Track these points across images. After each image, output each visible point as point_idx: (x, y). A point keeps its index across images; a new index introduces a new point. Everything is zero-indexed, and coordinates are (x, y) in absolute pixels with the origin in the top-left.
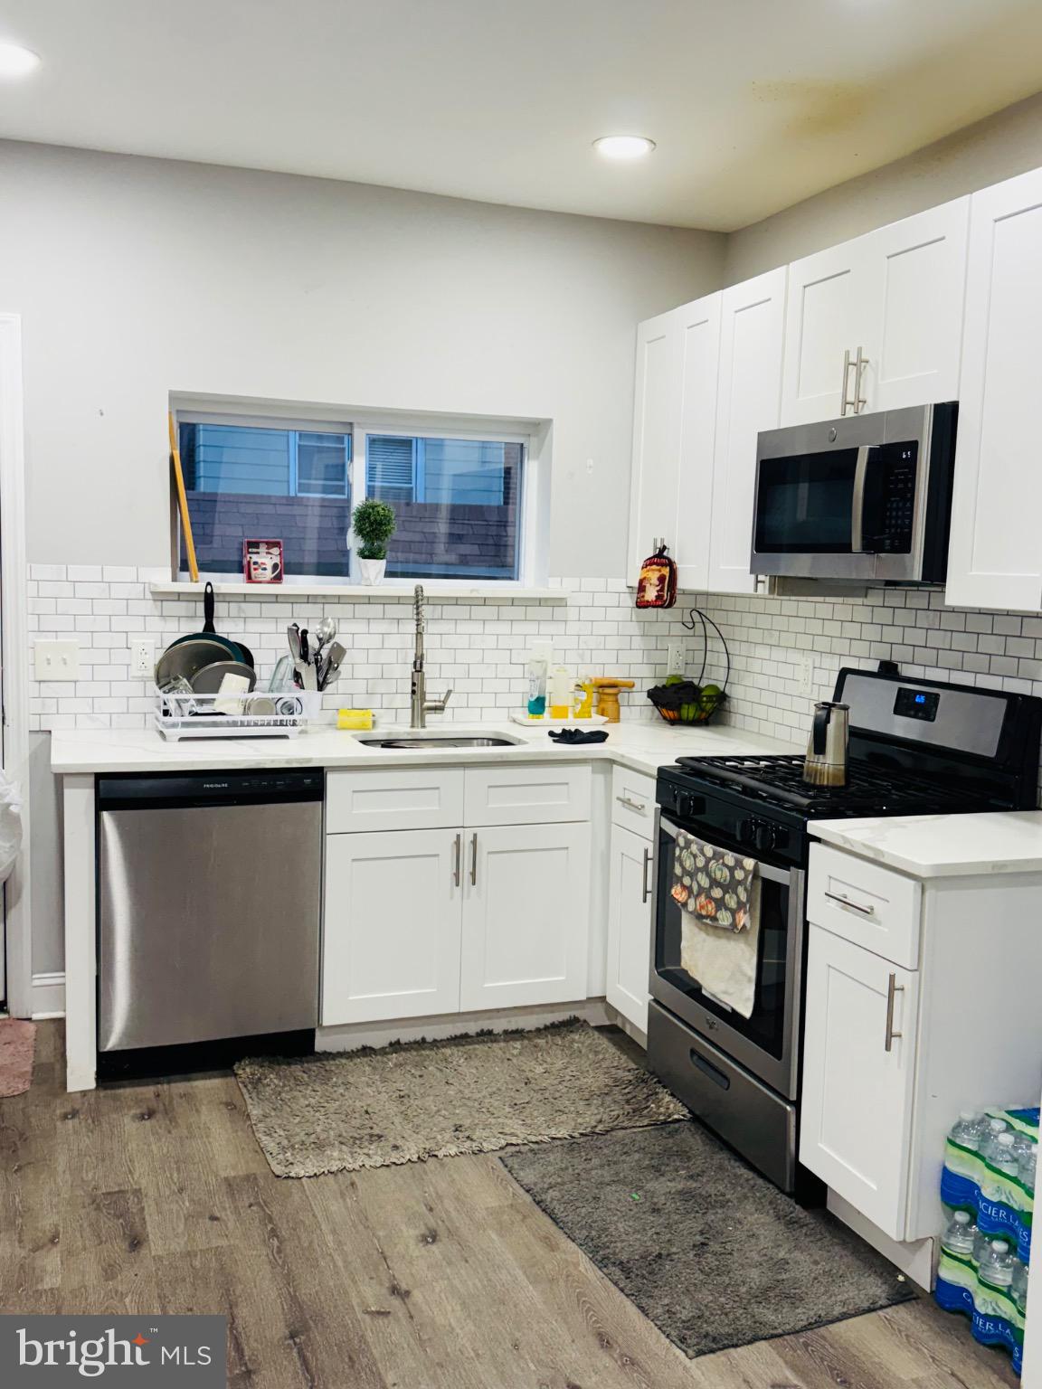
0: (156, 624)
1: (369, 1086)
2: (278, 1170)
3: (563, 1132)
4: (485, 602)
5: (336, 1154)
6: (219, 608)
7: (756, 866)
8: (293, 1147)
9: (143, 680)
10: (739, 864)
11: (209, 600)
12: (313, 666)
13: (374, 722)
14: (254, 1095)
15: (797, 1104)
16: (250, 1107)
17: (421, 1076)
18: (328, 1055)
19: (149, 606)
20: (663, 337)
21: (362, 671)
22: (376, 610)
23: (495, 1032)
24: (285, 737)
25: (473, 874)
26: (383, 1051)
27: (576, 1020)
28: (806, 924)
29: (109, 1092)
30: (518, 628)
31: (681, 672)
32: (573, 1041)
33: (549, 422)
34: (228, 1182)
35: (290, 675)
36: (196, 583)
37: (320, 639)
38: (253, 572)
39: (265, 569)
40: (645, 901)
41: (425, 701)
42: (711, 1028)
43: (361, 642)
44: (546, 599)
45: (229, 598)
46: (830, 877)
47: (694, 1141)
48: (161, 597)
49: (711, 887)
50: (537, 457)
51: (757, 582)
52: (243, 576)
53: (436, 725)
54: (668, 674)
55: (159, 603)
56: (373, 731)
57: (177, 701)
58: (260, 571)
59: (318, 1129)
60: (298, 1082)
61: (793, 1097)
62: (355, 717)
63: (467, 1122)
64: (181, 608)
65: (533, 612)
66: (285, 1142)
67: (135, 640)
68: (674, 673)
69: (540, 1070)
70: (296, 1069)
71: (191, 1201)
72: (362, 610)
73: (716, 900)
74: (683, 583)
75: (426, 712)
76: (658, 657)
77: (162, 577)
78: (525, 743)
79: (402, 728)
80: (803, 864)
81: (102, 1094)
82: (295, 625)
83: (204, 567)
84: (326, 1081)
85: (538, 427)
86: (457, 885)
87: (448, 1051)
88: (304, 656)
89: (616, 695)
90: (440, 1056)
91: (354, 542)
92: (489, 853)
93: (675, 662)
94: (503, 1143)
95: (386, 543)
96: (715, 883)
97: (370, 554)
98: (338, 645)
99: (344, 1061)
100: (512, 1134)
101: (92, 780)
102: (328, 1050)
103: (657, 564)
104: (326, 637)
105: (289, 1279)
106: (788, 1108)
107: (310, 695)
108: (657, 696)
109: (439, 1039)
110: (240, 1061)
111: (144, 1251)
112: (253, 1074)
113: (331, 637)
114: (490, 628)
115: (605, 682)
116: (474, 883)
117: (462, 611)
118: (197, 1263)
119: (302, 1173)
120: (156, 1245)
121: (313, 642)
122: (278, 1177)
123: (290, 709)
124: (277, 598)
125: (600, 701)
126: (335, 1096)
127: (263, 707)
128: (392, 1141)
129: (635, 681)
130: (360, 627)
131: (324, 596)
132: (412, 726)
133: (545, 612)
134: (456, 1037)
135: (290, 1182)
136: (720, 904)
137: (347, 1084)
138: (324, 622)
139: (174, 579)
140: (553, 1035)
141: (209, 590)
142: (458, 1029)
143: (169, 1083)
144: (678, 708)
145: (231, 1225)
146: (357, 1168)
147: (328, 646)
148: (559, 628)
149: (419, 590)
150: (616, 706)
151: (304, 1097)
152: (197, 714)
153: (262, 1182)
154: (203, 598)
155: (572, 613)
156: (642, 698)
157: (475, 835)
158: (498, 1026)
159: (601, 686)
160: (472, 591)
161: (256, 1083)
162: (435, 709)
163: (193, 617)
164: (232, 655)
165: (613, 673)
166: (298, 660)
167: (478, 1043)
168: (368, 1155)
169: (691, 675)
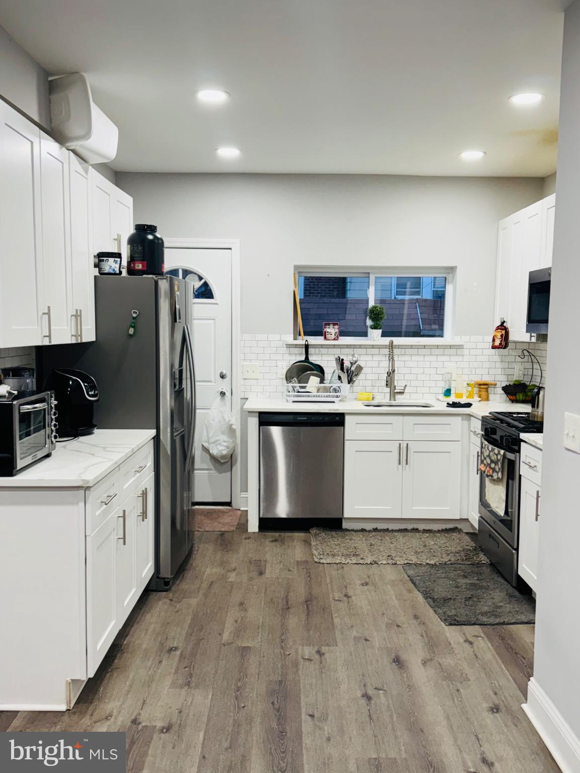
0: (287, 357)
1: (360, 540)
2: (316, 560)
3: (432, 562)
4: (424, 347)
5: (339, 558)
6: (311, 350)
7: (504, 453)
8: (324, 554)
9: (282, 379)
10: (499, 452)
11: (307, 347)
12: (346, 374)
13: (373, 398)
14: (314, 539)
15: (517, 550)
16: (312, 542)
17: (381, 540)
18: (347, 530)
19: (285, 350)
20: (506, 228)
21: (370, 377)
22: (376, 351)
23: (419, 529)
24: (334, 402)
25: (407, 460)
26: (370, 531)
27: (457, 528)
28: (520, 476)
29: (263, 533)
30: (440, 358)
31: (521, 379)
32: (453, 535)
33: (456, 267)
34: (298, 562)
35: (337, 378)
36: (301, 341)
37: (351, 363)
38: (327, 336)
39: (331, 334)
40: (477, 474)
41: (395, 389)
42: (495, 523)
43: (369, 364)
44: (453, 346)
45: (315, 346)
46: (526, 456)
47: (487, 570)
48: (289, 346)
49: (491, 463)
50: (452, 282)
51: (531, 336)
52: (322, 338)
53: (400, 399)
54: (514, 379)
55: (288, 349)
56: (373, 401)
57: (292, 386)
58: (329, 335)
59: (335, 551)
60: (332, 537)
61: (515, 547)
62: (365, 396)
63: (394, 555)
64: (297, 350)
65: (447, 351)
66: (321, 553)
67: (279, 363)
68: (517, 379)
69: (433, 543)
70: (334, 533)
71: (283, 565)
72: (370, 351)
73: (492, 468)
74: (512, 337)
75: (396, 394)
76: (509, 372)
77: (290, 339)
78: (433, 407)
79: (386, 400)
80: (519, 451)
81: (260, 533)
82: (339, 357)
83: (306, 334)
84: (344, 537)
85: (452, 269)
86: (400, 464)
87: (396, 534)
88: (342, 369)
89: (487, 388)
90: (393, 535)
91: (369, 322)
92: (414, 452)
93: (517, 373)
94: (406, 562)
95: (382, 322)
96: (492, 461)
97: (375, 327)
98: (359, 365)
99: (352, 532)
100: (410, 560)
101: (258, 414)
102: (347, 528)
103: (500, 329)
104: (354, 362)
105: (310, 588)
106: (514, 551)
107: (345, 386)
108: (505, 389)
109: (394, 529)
110: (312, 528)
111: (263, 576)
112: (316, 532)
113: (356, 362)
114: (427, 358)
115: (482, 383)
116: (407, 464)
117: (415, 351)
118: (280, 581)
119: (325, 562)
120: (268, 574)
121: (347, 364)
122: (316, 562)
123: (335, 390)
124: (334, 346)
125: (480, 391)
126: (345, 542)
127: (326, 390)
128: (361, 557)
129: (497, 382)
130: (369, 358)
131: (354, 345)
132: (390, 400)
133: (453, 351)
134: (402, 530)
135: (320, 564)
136: (494, 470)
137: (351, 539)
138: (353, 355)
139: (295, 339)
140: (444, 533)
141: (307, 343)
142: (403, 526)
143: (285, 532)
144: (515, 395)
145: (295, 573)
146: (346, 563)
147: (355, 366)
148: (460, 358)
149: (392, 342)
150: (486, 393)
151: (333, 541)
152: (299, 392)
153: (310, 563)
154: (304, 346)
155: (466, 352)
156: (500, 391)
157: (407, 444)
158: (421, 527)
159: (480, 385)
160: (418, 342)
161: (316, 535)
162: (400, 393)
163: (301, 354)
164: (314, 369)
165: (486, 379)
166: (340, 371)
167: (410, 532)
168: (351, 560)
169: (526, 380)
